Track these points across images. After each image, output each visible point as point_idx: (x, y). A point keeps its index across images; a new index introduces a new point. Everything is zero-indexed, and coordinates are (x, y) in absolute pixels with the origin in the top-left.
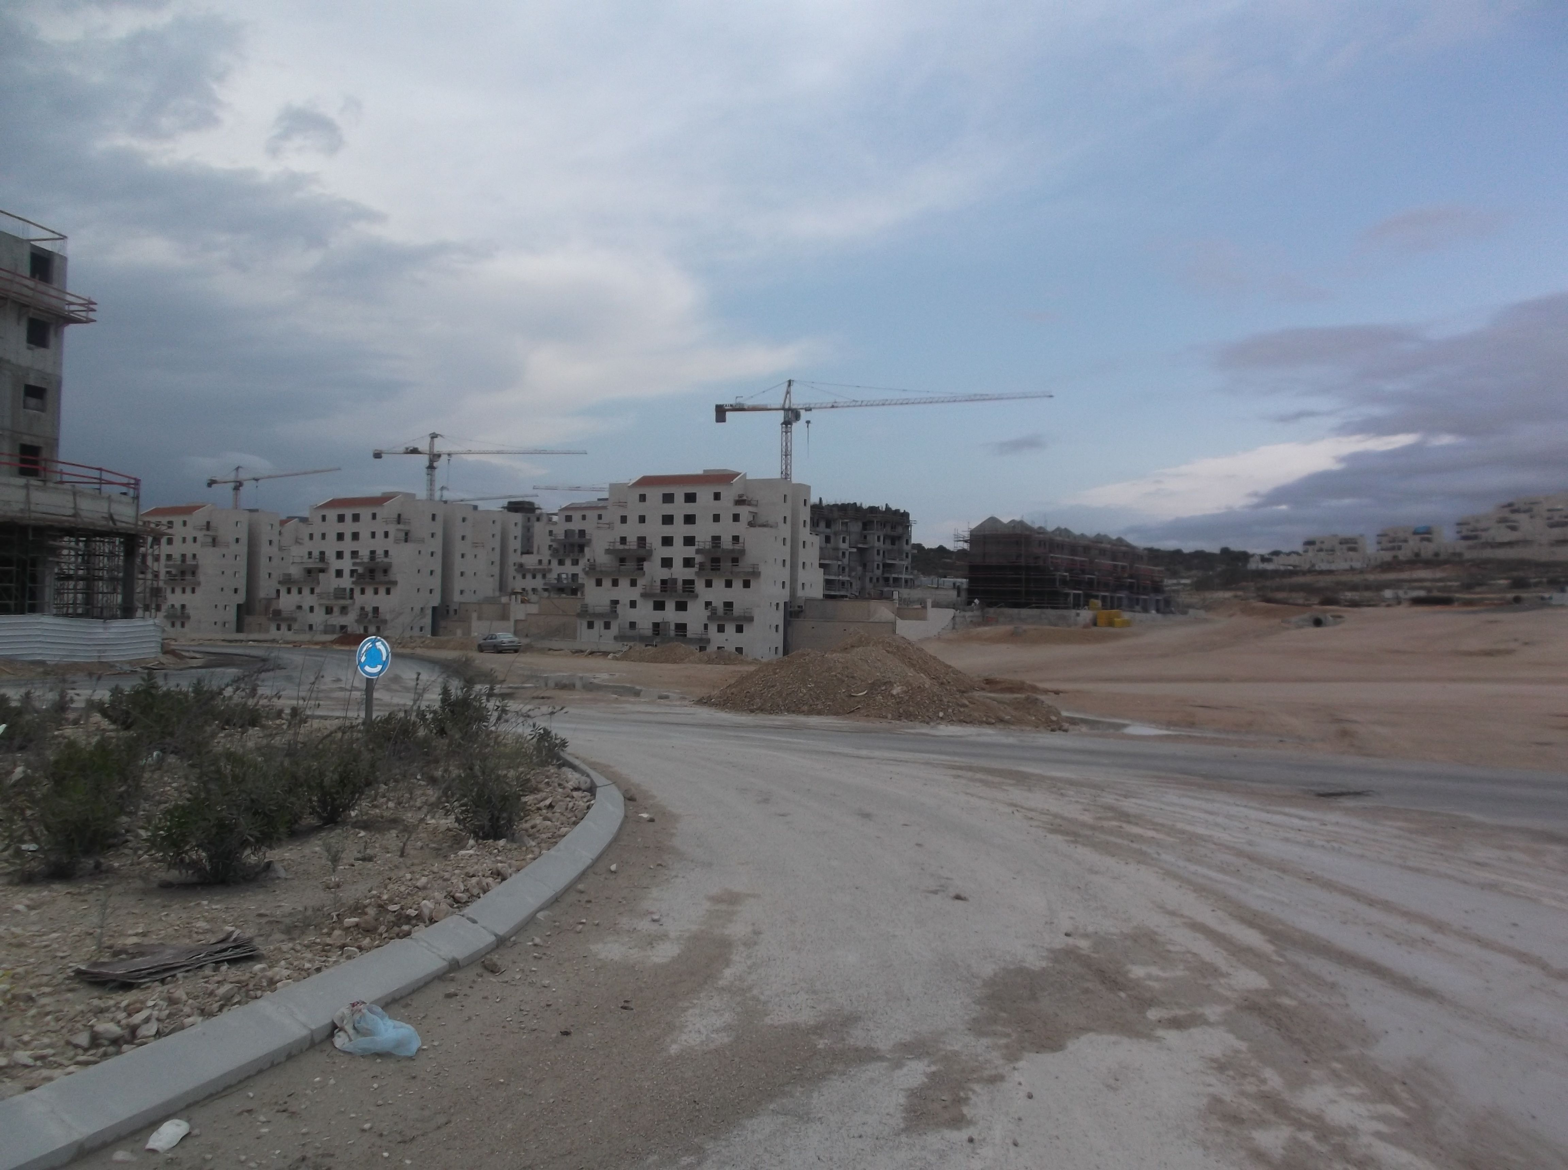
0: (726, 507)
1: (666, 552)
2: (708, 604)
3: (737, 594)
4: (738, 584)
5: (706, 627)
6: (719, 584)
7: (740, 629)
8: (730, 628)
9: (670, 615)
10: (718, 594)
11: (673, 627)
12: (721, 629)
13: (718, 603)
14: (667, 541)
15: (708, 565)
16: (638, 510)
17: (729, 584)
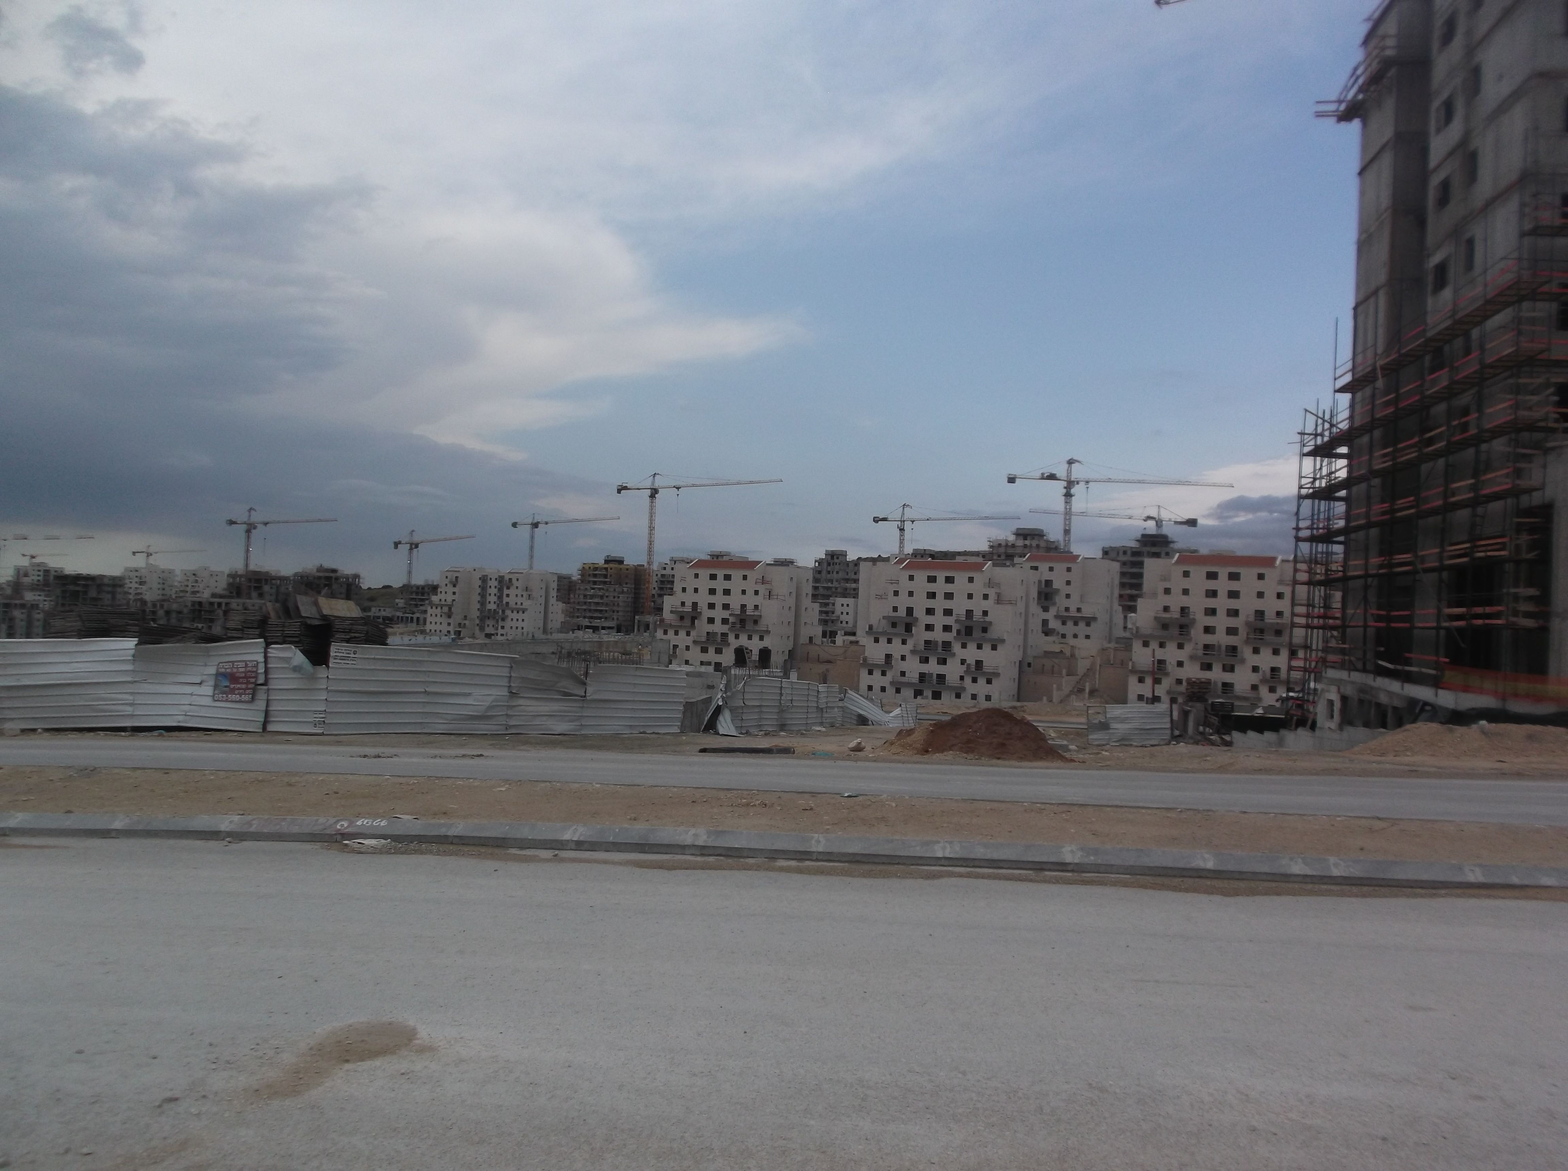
0: (978, 588)
1: (930, 620)
2: (963, 662)
3: (986, 655)
4: (987, 647)
5: (962, 678)
6: (972, 647)
7: (989, 682)
8: (982, 681)
9: (933, 667)
10: (971, 654)
11: (935, 676)
12: (975, 680)
13: (971, 661)
14: (930, 611)
15: (963, 632)
16: (905, 585)
17: (979, 647)
